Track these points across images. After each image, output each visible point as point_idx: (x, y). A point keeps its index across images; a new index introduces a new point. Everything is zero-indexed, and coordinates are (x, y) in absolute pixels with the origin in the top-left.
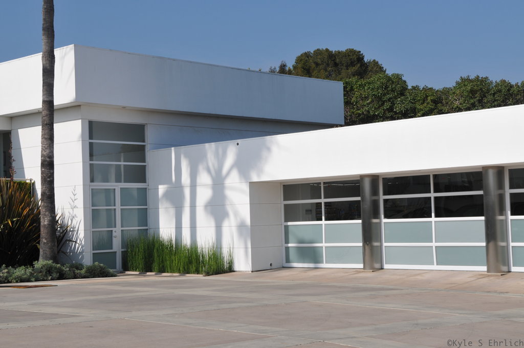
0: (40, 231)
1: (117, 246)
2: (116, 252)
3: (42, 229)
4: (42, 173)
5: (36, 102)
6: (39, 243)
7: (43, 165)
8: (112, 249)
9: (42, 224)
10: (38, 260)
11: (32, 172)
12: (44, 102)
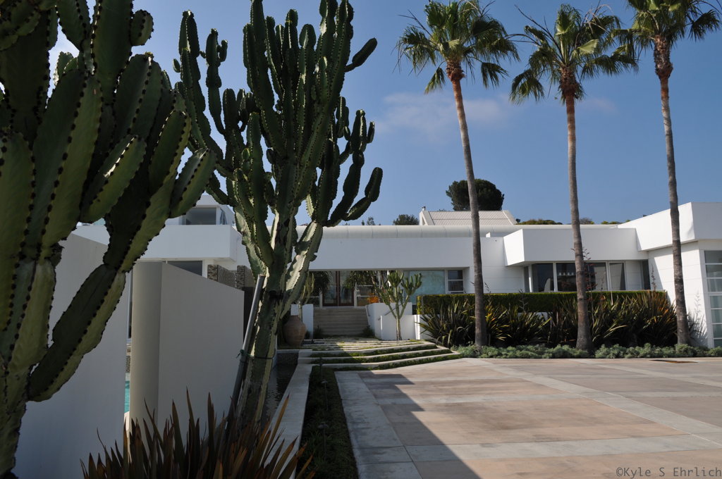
0: (676, 324)
3: (678, 323)
4: (676, 287)
5: (669, 241)
6: (676, 332)
7: (676, 282)
9: (678, 320)
10: (676, 343)
11: (667, 284)
12: (673, 241)
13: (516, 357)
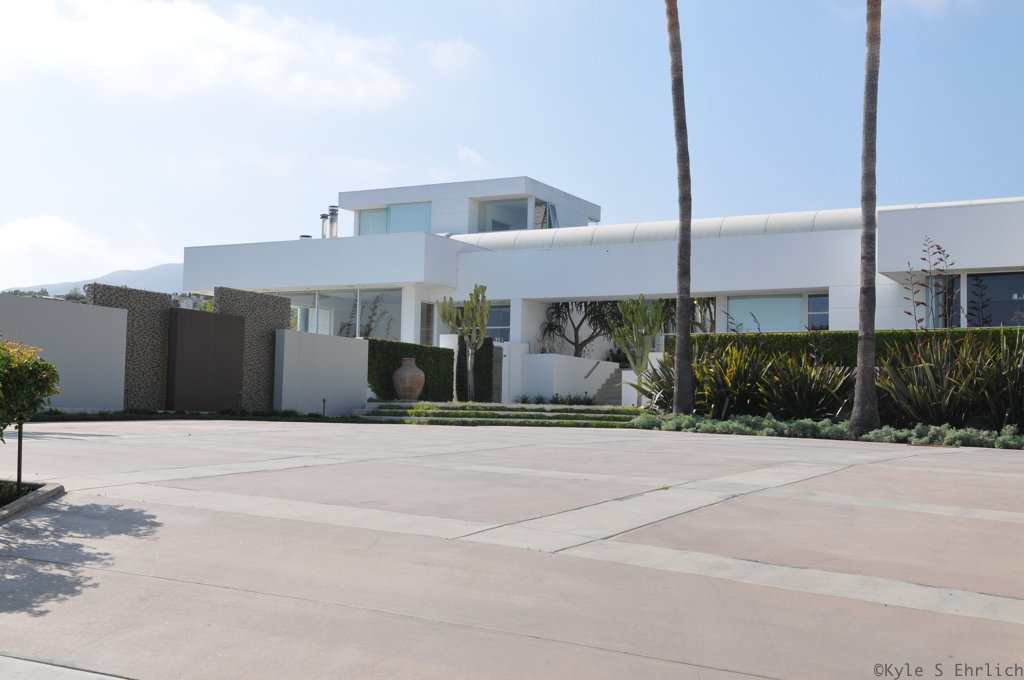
13: (714, 432)
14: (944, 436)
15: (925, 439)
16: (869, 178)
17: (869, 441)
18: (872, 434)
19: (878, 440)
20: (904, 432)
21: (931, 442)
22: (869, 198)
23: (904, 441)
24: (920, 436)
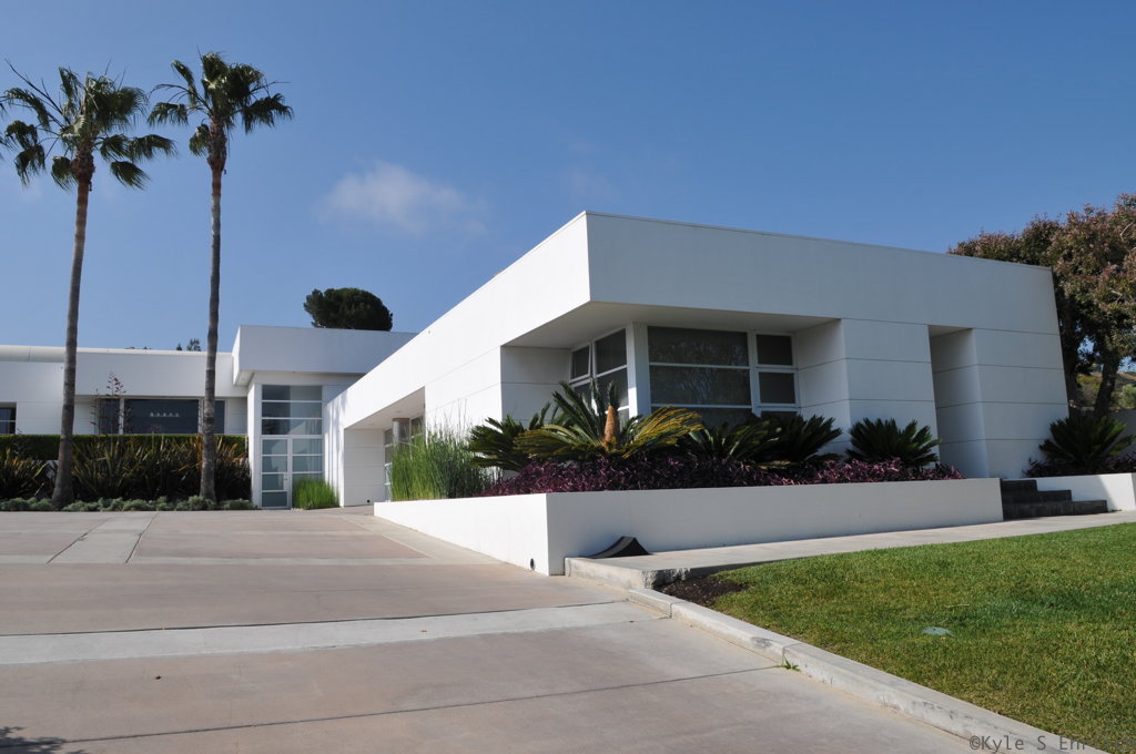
1: (287, 486)
2: (285, 493)
8: (282, 488)
14: (122, 506)
15: (110, 508)
16: (73, 330)
17: (69, 511)
18: (70, 507)
19: (76, 510)
20: (94, 505)
21: (113, 510)
22: (72, 343)
23: (95, 510)
24: (106, 506)
